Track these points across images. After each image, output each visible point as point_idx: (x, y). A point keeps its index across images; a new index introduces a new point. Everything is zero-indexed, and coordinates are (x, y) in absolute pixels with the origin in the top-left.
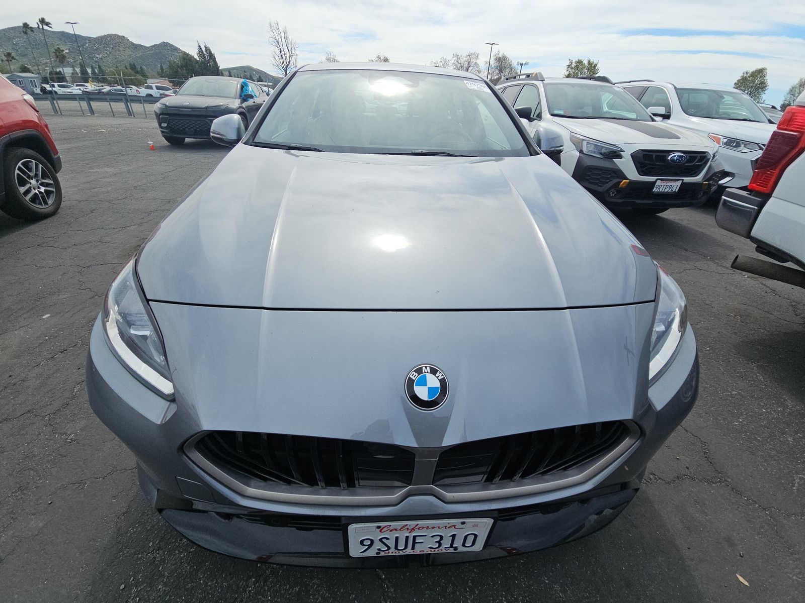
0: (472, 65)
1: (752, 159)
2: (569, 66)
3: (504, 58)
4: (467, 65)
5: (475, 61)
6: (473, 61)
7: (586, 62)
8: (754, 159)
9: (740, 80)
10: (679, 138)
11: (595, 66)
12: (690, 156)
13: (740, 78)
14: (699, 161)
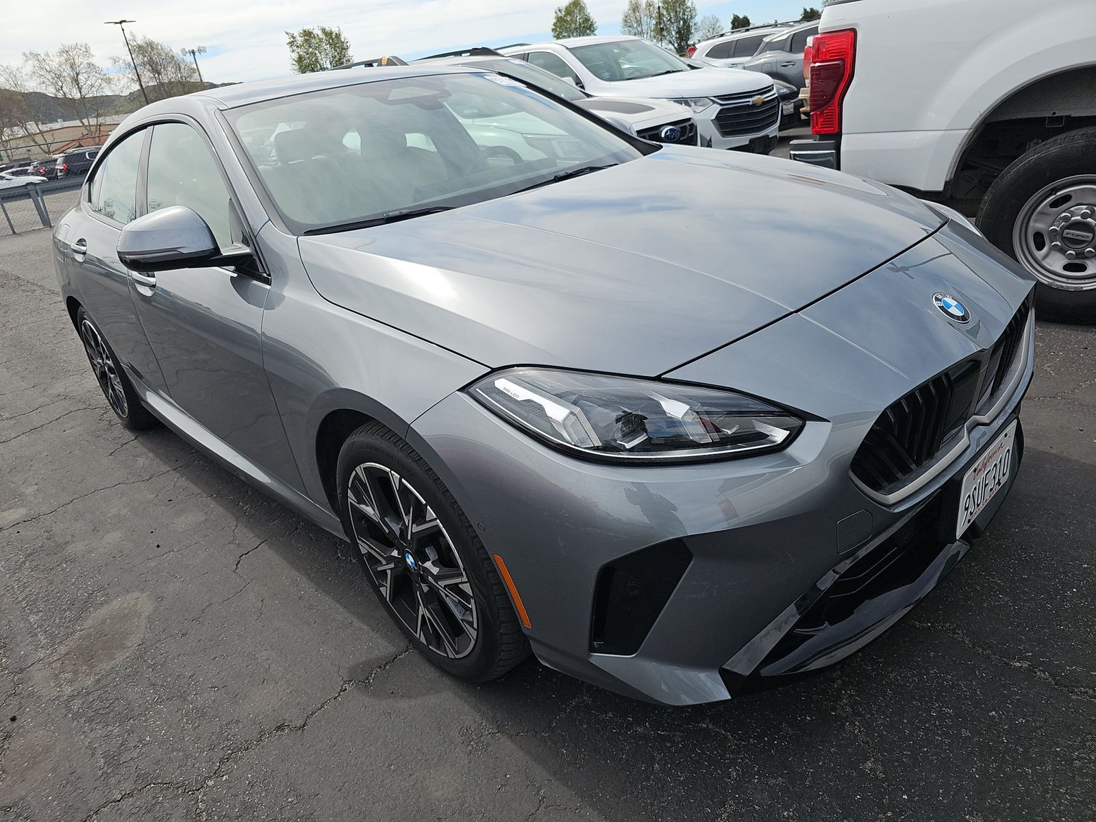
0: (82, 68)
1: (712, 119)
2: (291, 44)
3: (151, 45)
4: (69, 71)
5: (85, 62)
6: (81, 61)
7: (317, 32)
8: (714, 117)
9: (556, 23)
10: (654, 109)
11: (338, 36)
12: (681, 128)
13: (555, 21)
14: (690, 132)
